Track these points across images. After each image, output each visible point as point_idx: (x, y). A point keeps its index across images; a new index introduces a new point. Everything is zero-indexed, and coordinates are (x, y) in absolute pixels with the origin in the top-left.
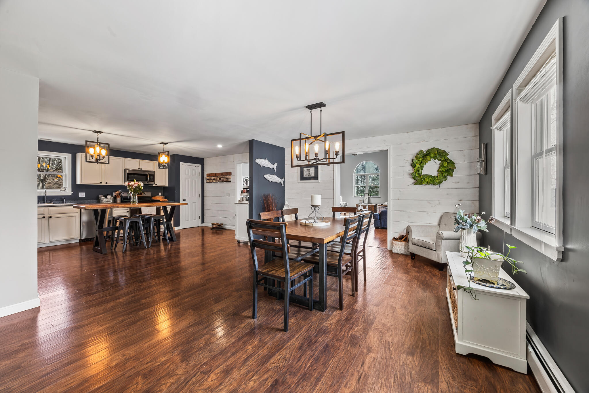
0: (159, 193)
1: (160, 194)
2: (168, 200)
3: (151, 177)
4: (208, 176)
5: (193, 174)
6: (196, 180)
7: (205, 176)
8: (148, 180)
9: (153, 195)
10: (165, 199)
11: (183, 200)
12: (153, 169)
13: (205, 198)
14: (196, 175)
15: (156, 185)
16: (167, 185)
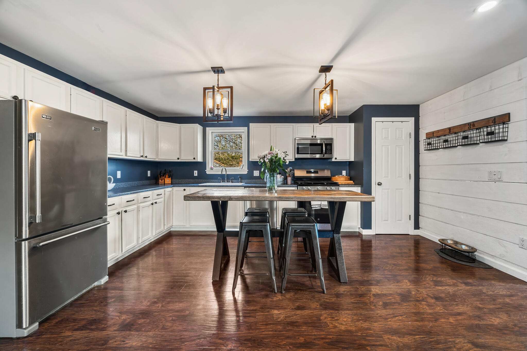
0: (343, 171)
1: (344, 173)
2: (354, 183)
3: (328, 147)
4: (429, 136)
5: (397, 137)
6: (402, 148)
7: (423, 137)
8: (324, 151)
9: (333, 175)
10: (351, 180)
11: (377, 183)
12: (332, 136)
13: (422, 183)
14: (403, 139)
15: (336, 159)
16: (352, 159)
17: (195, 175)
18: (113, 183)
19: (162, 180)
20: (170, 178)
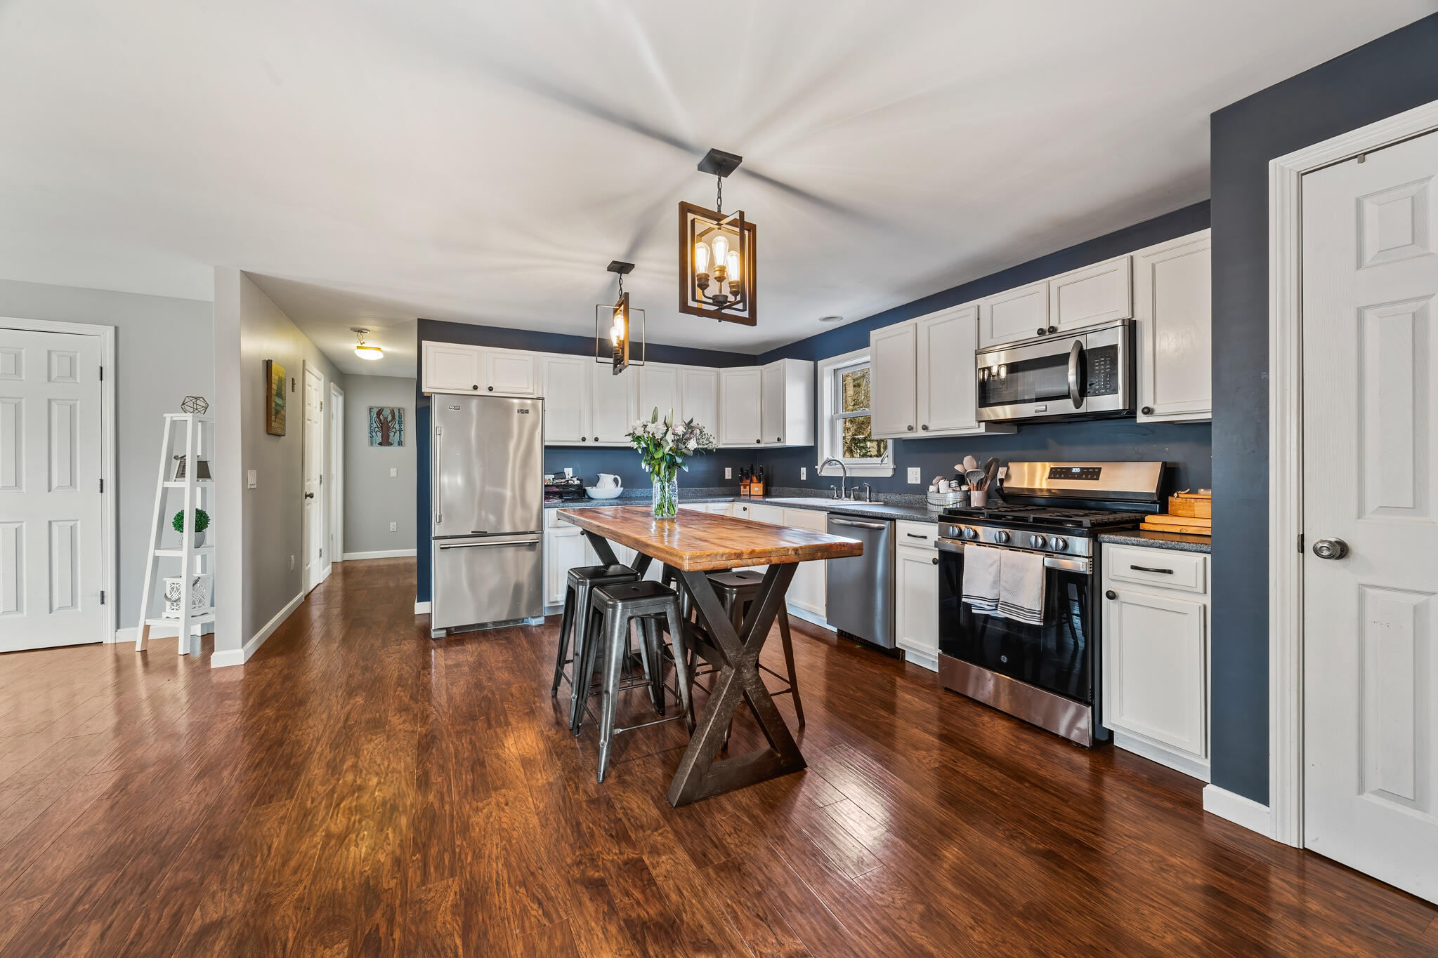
17: (802, 479)
18: (621, 486)
19: (745, 488)
20: (760, 482)
